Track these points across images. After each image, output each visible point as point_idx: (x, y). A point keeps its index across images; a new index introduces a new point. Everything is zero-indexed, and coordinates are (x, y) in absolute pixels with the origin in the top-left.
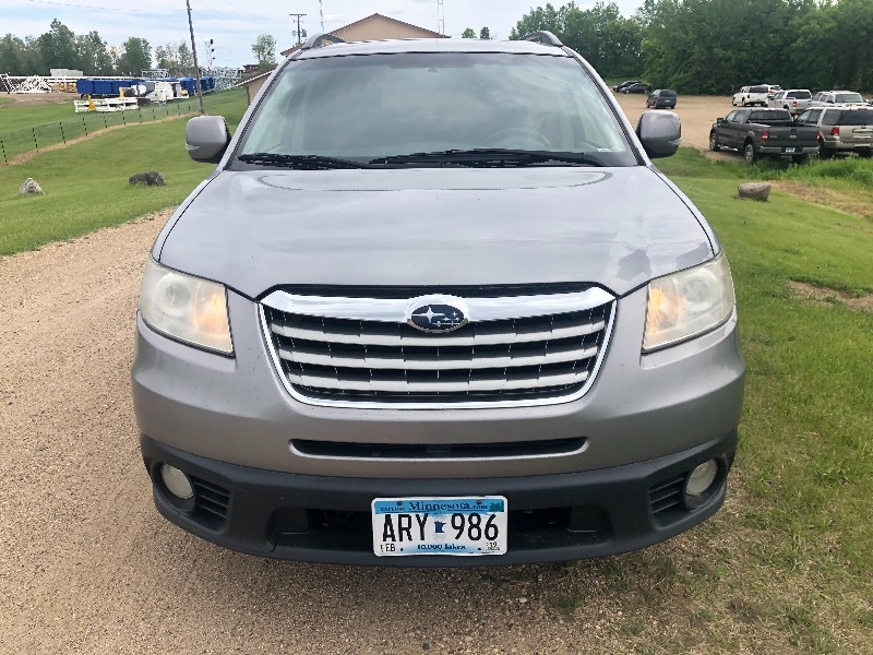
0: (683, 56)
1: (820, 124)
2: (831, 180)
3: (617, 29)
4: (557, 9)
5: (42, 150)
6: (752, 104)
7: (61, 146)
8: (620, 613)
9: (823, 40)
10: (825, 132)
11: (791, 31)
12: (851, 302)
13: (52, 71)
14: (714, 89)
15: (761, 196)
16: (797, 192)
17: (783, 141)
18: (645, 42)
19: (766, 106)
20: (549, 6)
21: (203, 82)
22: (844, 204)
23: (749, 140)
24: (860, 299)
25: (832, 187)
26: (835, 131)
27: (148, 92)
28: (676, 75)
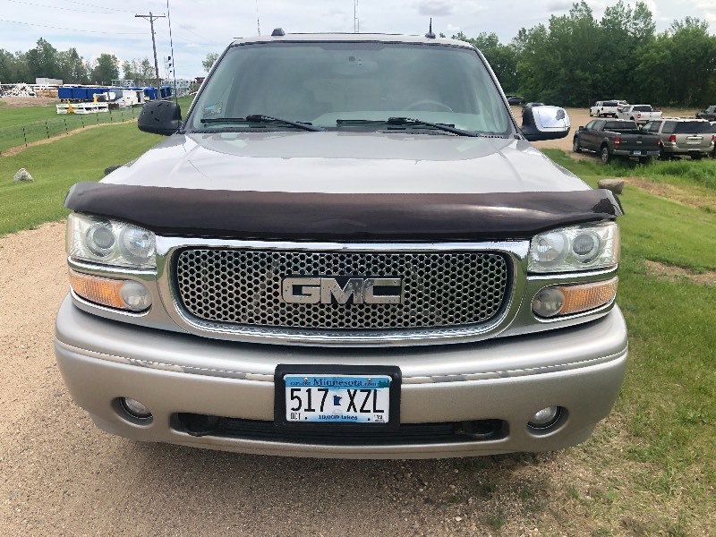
0: (550, 76)
1: (660, 132)
2: (670, 178)
3: (497, 53)
5: (30, 145)
6: (605, 115)
7: (46, 141)
8: (536, 529)
9: (659, 65)
10: (665, 139)
11: (635, 59)
12: (695, 277)
13: (37, 80)
14: (574, 103)
16: (645, 187)
17: (631, 145)
18: (519, 65)
19: (617, 117)
21: (162, 90)
22: (683, 197)
23: (605, 144)
24: (702, 276)
25: (672, 183)
26: (673, 138)
27: (117, 98)
28: (544, 92)
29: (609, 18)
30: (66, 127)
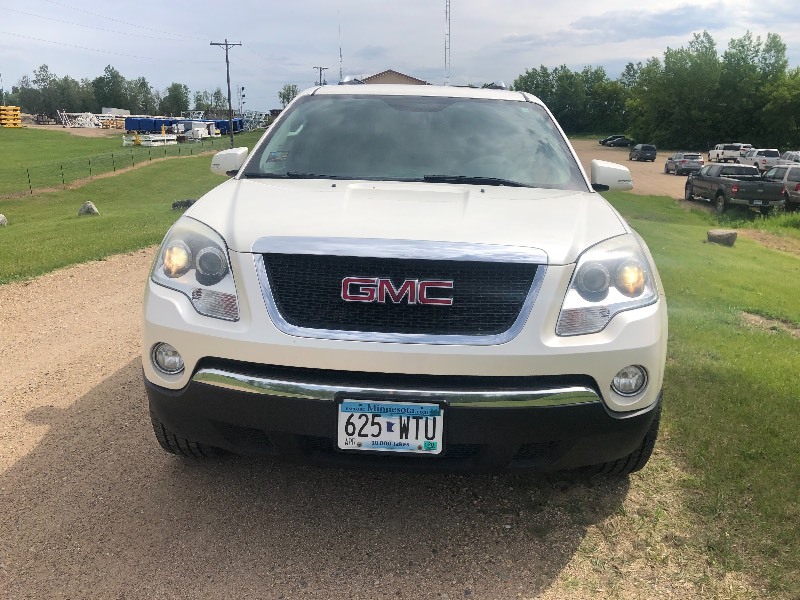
0: (663, 117)
1: (785, 180)
2: (793, 231)
3: (604, 90)
4: (550, 71)
5: (95, 177)
6: (726, 160)
7: (112, 174)
9: (790, 104)
10: (790, 188)
11: (762, 97)
13: (104, 109)
15: (728, 241)
16: (763, 239)
17: (751, 194)
18: (629, 102)
19: (738, 162)
20: (542, 67)
21: (235, 123)
23: (720, 192)
25: (794, 237)
27: (187, 130)
28: (657, 132)
29: (734, 51)
30: (133, 160)
